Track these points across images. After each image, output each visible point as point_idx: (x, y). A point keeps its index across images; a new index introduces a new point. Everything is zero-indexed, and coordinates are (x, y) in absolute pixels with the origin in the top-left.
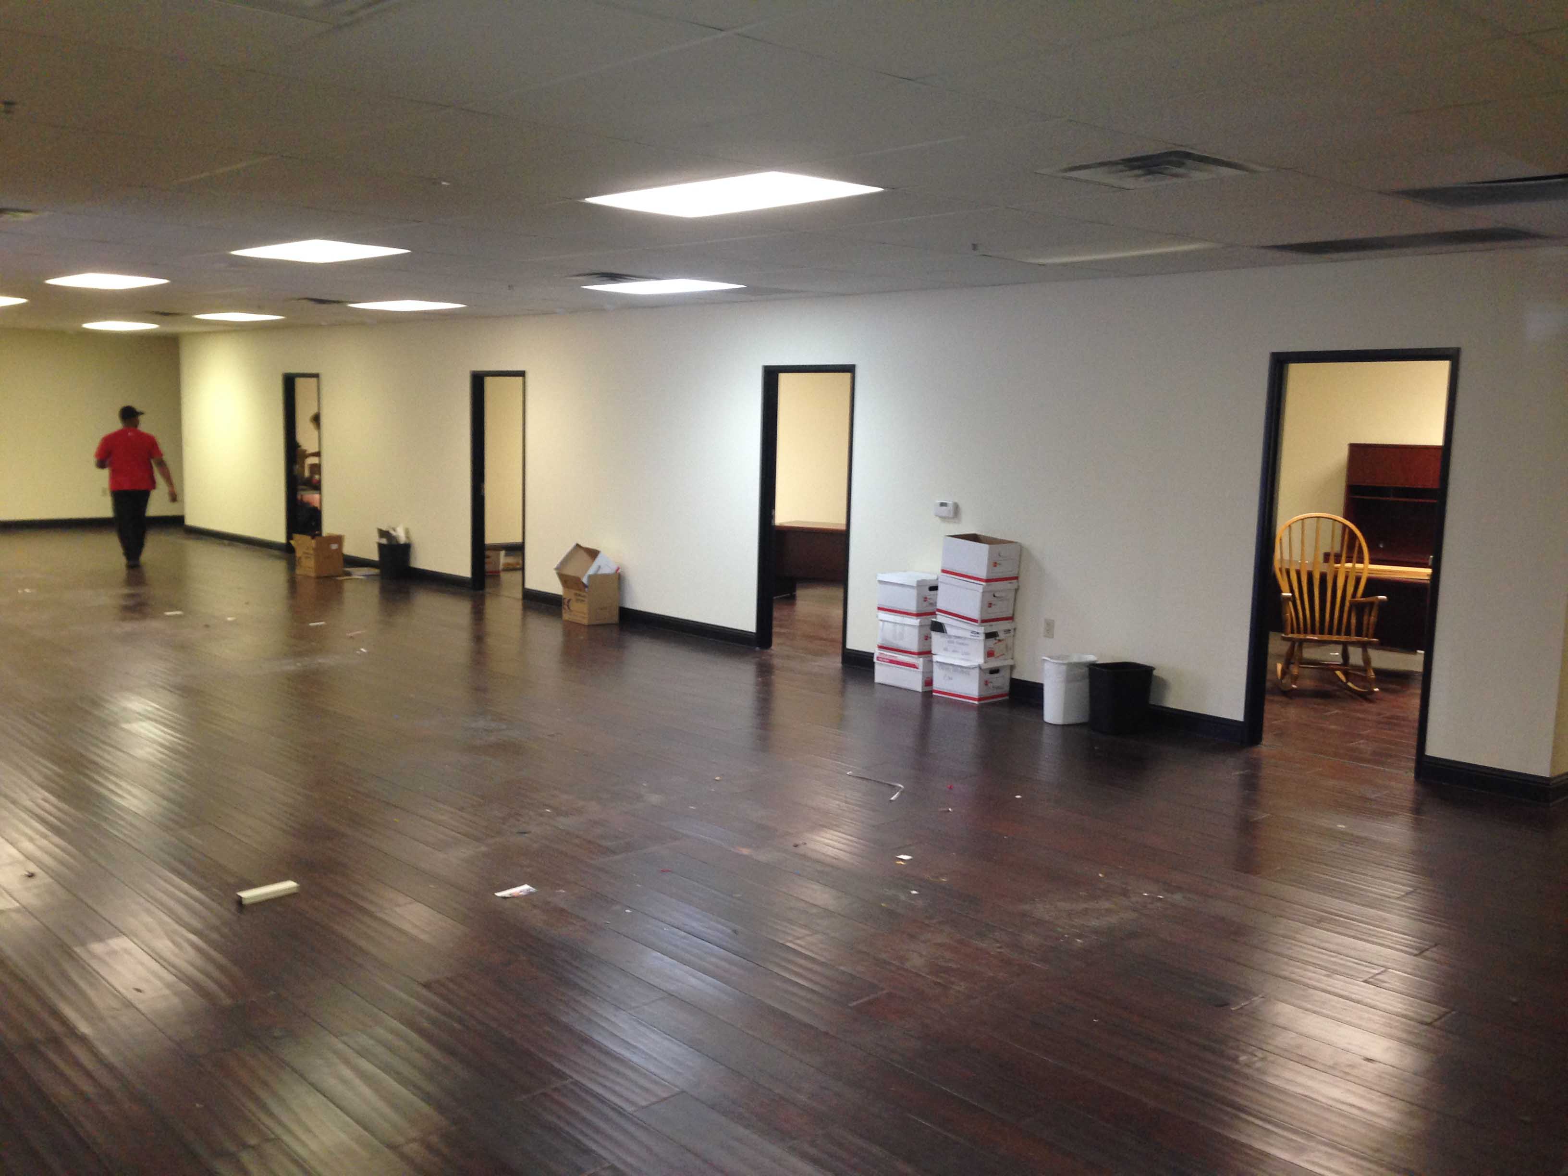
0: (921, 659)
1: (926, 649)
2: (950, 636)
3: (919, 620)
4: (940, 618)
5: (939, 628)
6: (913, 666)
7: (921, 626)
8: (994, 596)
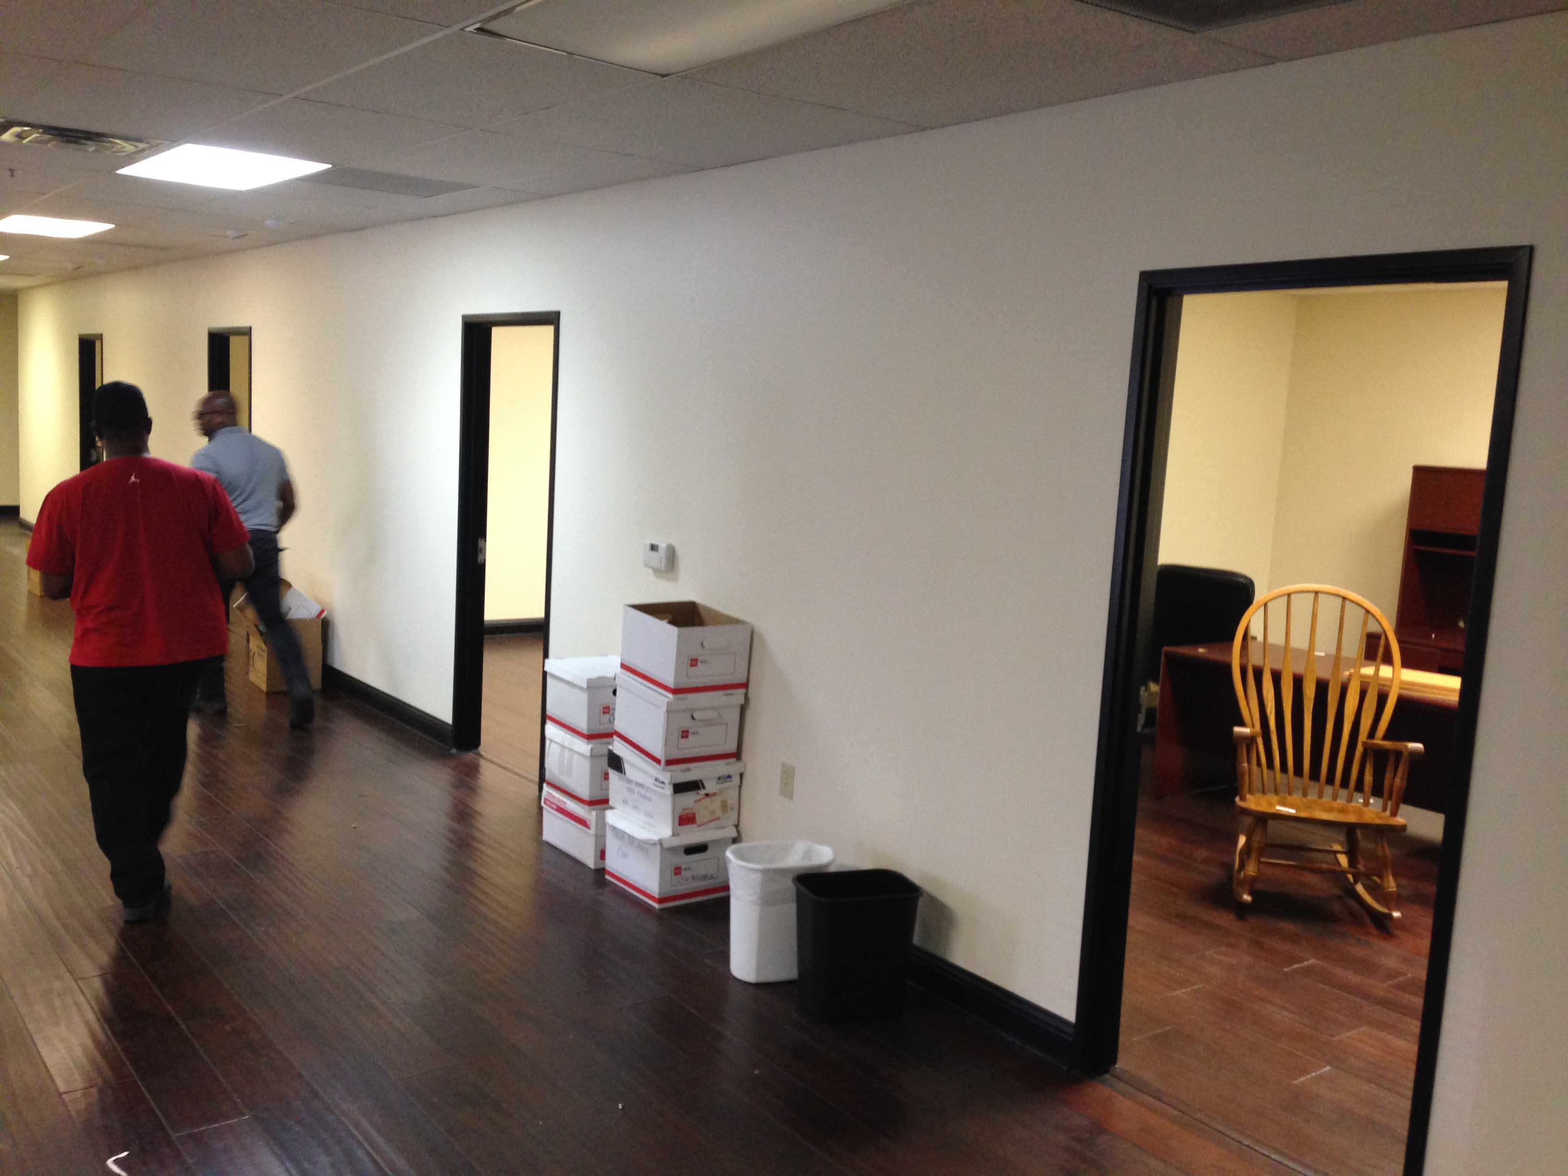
0: (594, 813)
1: (599, 796)
2: (629, 781)
3: (590, 746)
4: (619, 747)
5: (615, 762)
6: (583, 822)
7: (593, 756)
8: (693, 718)
